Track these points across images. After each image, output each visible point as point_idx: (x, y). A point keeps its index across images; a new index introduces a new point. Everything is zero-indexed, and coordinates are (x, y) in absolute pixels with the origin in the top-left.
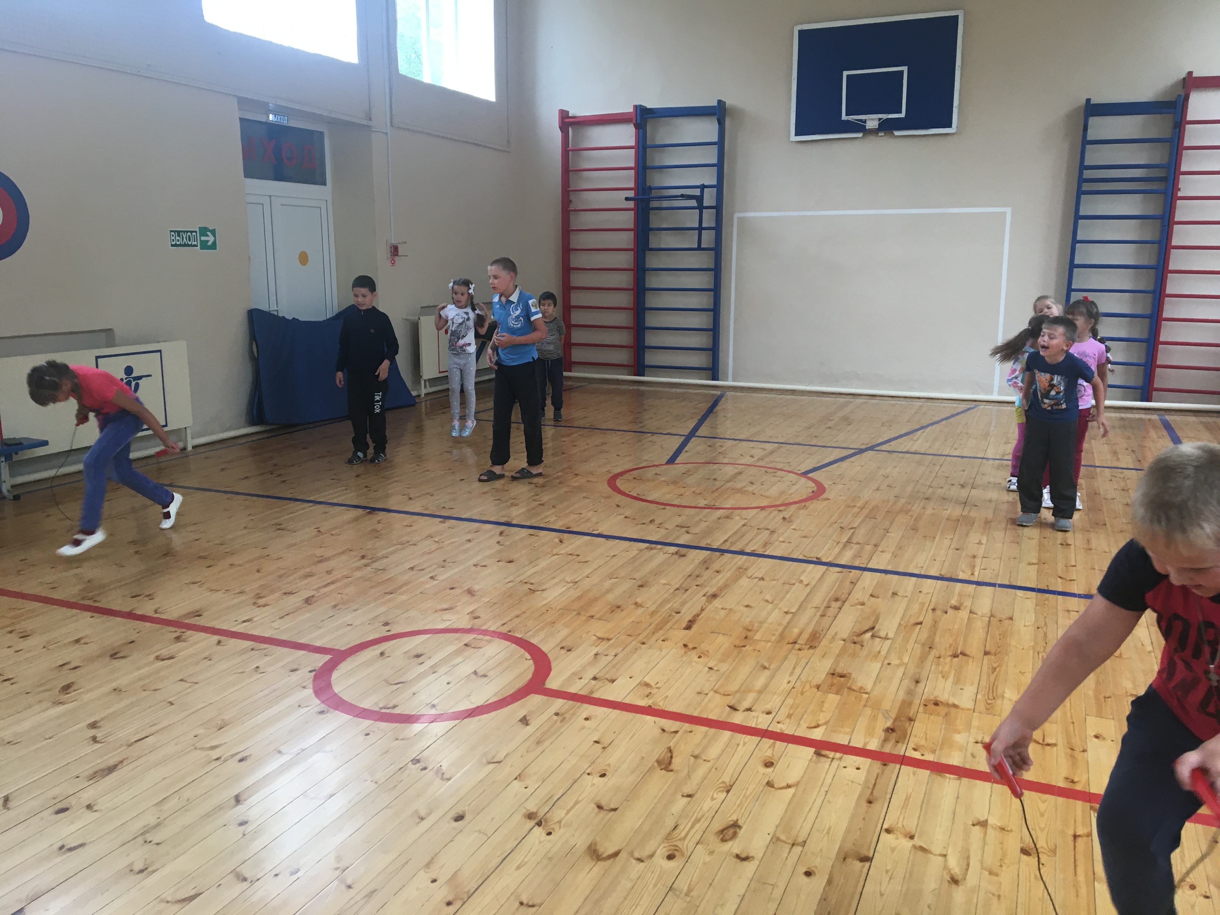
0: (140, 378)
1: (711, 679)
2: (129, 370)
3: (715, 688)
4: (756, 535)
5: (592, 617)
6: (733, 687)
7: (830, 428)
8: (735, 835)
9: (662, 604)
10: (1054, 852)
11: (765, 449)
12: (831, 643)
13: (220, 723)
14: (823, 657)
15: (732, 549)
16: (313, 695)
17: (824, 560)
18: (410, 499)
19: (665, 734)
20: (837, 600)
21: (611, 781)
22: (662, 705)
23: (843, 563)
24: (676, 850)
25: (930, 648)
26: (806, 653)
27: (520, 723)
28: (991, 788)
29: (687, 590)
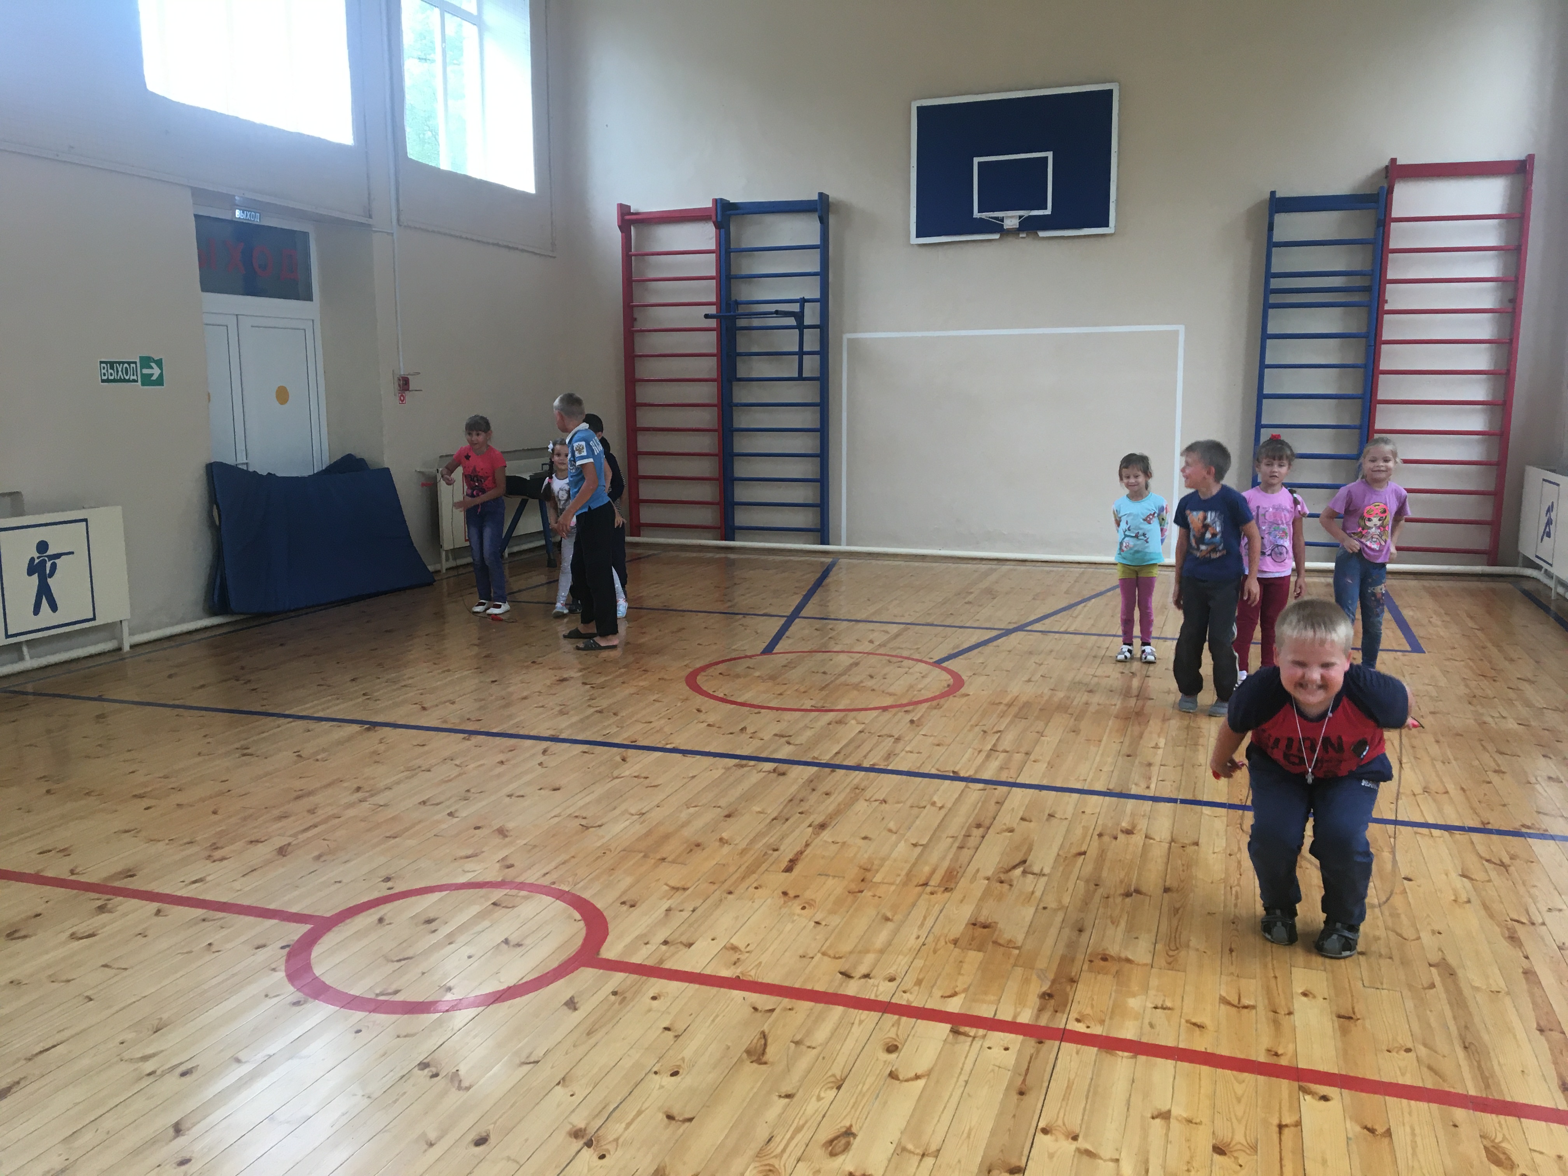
0: (58, 556)
1: (818, 937)
2: (42, 546)
3: (824, 949)
4: (877, 744)
5: (663, 859)
6: (845, 947)
7: (969, 603)
8: (847, 1146)
9: (753, 841)
10: (1254, 1148)
11: (887, 632)
12: (972, 882)
13: (156, 1022)
14: (962, 901)
15: (845, 763)
16: (286, 979)
17: (962, 774)
18: (424, 709)
19: (758, 1015)
20: (979, 826)
21: (684, 1081)
22: (753, 975)
23: (986, 776)
24: (770, 1170)
25: (1097, 885)
26: (941, 897)
27: (565, 1008)
28: (1175, 1067)
29: (787, 820)
